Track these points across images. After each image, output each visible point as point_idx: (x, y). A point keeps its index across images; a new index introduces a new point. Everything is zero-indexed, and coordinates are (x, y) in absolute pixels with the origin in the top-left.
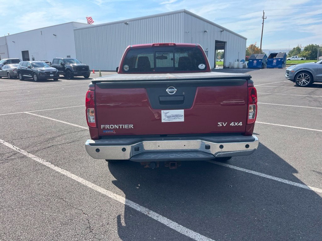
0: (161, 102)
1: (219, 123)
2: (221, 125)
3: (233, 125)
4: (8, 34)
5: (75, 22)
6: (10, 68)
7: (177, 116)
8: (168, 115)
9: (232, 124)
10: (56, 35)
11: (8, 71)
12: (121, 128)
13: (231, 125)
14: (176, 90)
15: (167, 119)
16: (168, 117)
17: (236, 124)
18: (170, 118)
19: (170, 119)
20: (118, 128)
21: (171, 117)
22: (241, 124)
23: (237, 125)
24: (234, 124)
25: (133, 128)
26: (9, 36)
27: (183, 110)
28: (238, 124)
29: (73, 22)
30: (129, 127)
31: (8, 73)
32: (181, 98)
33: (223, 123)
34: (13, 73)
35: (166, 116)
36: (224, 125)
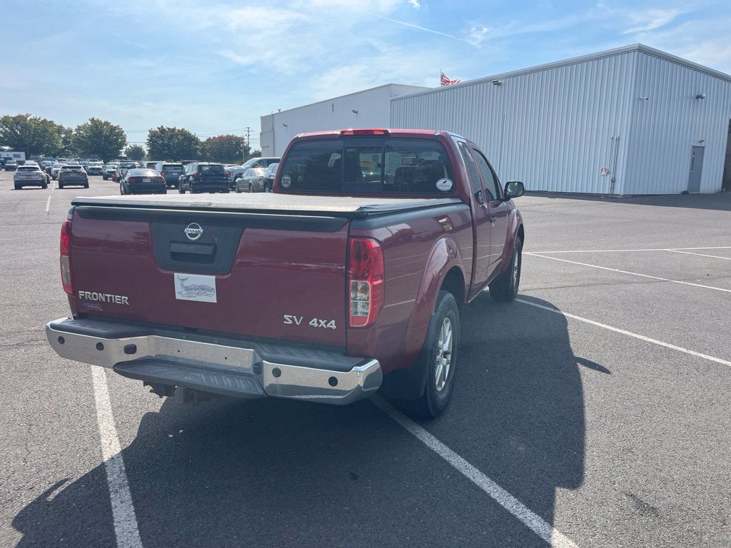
0: (175, 255)
1: (286, 317)
2: (290, 322)
3: (316, 325)
4: (279, 110)
5: (394, 84)
6: (255, 175)
7: (203, 289)
8: (186, 284)
9: (314, 322)
10: (357, 112)
11: (251, 181)
12: (109, 301)
13: (311, 323)
14: (202, 231)
15: (184, 292)
16: (187, 289)
17: (323, 323)
18: (191, 291)
19: (190, 295)
20: (104, 300)
21: (191, 289)
22: (332, 325)
23: (325, 326)
24: (319, 323)
25: (127, 303)
26: (280, 113)
27: (214, 277)
28: (326, 324)
29: (390, 85)
30: (121, 301)
31: (250, 184)
32: (208, 250)
33: (294, 317)
34: (258, 185)
35: (183, 286)
36: (298, 324)
